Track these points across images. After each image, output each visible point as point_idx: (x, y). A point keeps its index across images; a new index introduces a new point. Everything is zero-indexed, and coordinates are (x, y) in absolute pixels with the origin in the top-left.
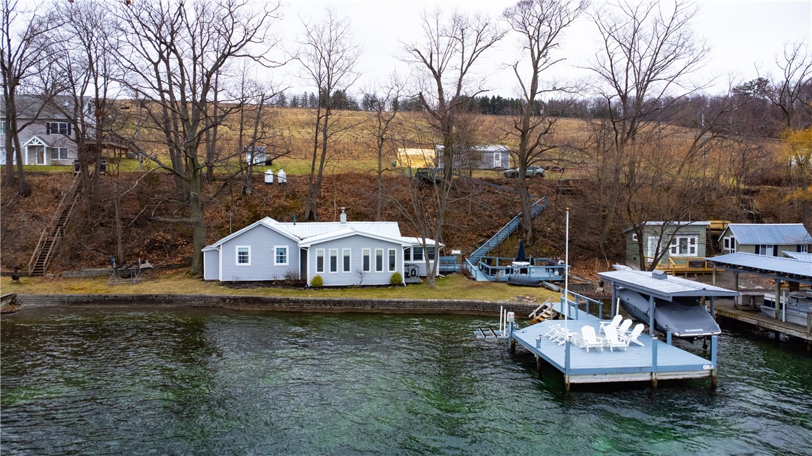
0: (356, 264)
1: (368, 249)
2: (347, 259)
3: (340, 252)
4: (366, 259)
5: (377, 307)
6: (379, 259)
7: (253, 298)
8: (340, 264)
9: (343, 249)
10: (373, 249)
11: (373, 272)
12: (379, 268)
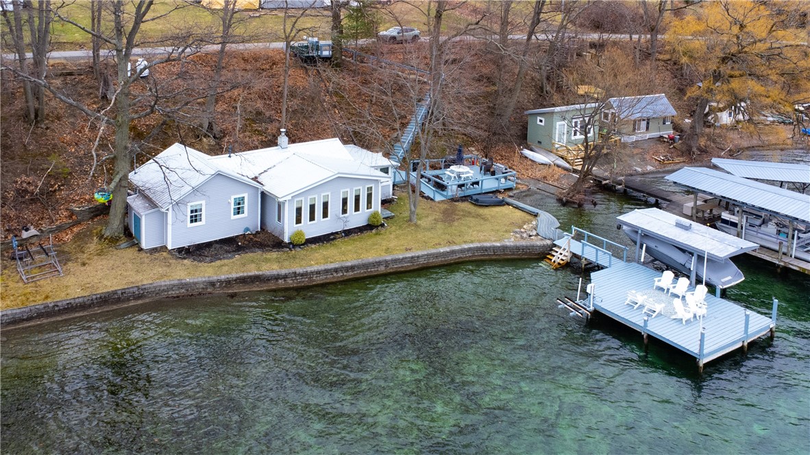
0: (335, 208)
1: (346, 190)
2: (325, 205)
3: (319, 198)
4: (345, 201)
5: (391, 266)
6: (357, 199)
8: (319, 211)
9: (322, 195)
10: (351, 189)
11: (351, 214)
12: (357, 209)
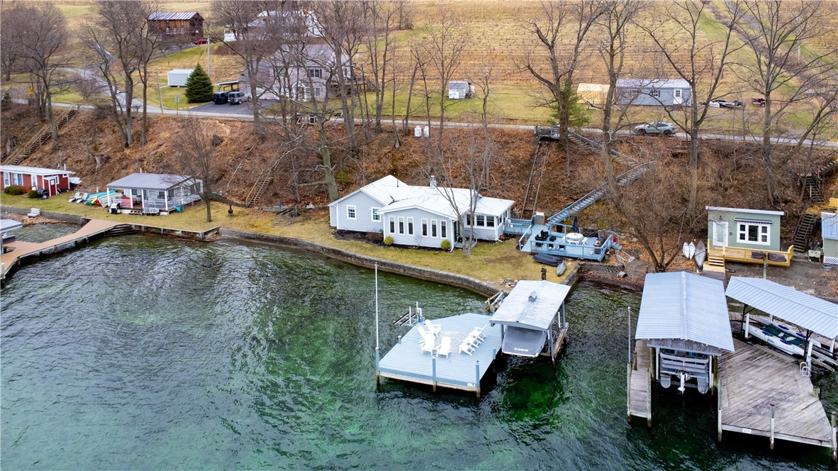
0: (418, 229)
1: (425, 219)
2: (411, 225)
3: (406, 220)
4: (425, 226)
6: (434, 227)
7: (337, 251)
8: (406, 228)
9: (408, 218)
10: (429, 220)
11: (429, 237)
12: (434, 235)
